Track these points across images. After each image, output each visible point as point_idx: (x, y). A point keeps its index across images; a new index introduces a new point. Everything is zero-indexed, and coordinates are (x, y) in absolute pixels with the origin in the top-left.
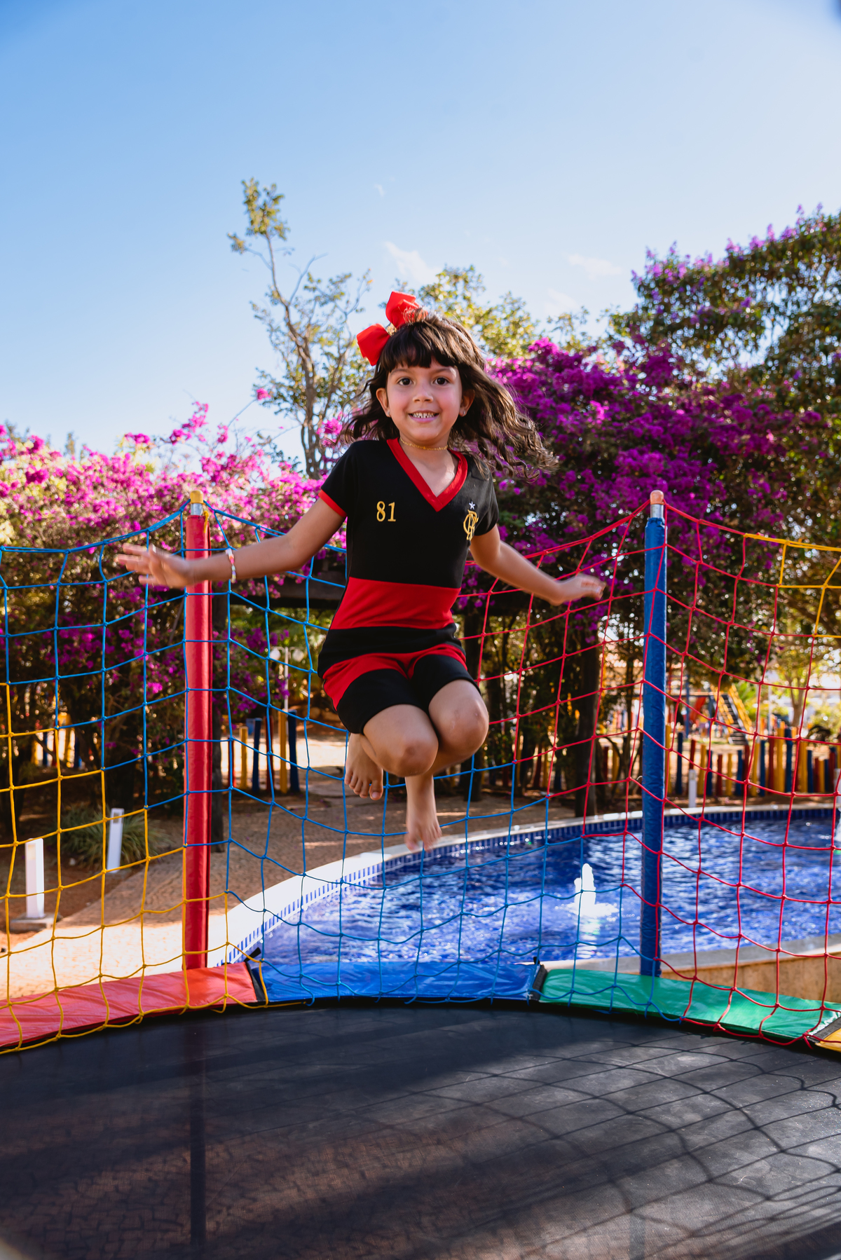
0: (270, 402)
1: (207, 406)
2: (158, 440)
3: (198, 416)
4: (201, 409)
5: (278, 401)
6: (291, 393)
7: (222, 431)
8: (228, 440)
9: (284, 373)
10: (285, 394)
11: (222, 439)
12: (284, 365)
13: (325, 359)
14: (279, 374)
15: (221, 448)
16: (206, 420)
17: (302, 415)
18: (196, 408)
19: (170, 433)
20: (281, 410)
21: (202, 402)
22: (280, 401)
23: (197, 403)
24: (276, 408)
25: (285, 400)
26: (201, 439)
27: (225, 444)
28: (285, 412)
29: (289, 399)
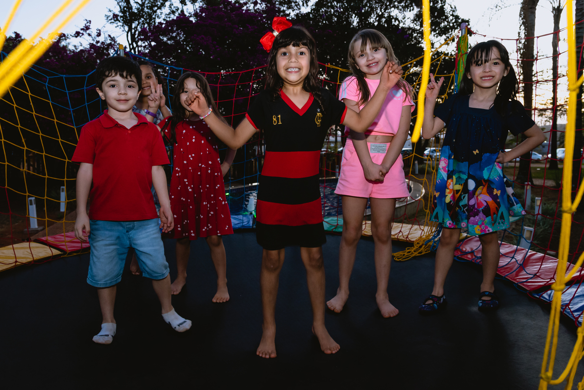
0: (113, 23)
1: (90, 21)
2: (69, 35)
3: (87, 25)
4: (88, 23)
5: (116, 22)
6: (122, 19)
7: (98, 32)
8: (101, 35)
9: (119, 9)
10: (119, 19)
11: (99, 35)
12: (119, 7)
13: (135, 5)
14: (117, 11)
15: (98, 39)
16: (90, 27)
17: (127, 28)
18: (86, 22)
19: (74, 33)
20: (118, 26)
21: (88, 19)
22: (118, 22)
23: (86, 20)
24: (116, 25)
25: (119, 21)
26: (89, 35)
27: (99, 37)
28: (120, 27)
29: (121, 21)
